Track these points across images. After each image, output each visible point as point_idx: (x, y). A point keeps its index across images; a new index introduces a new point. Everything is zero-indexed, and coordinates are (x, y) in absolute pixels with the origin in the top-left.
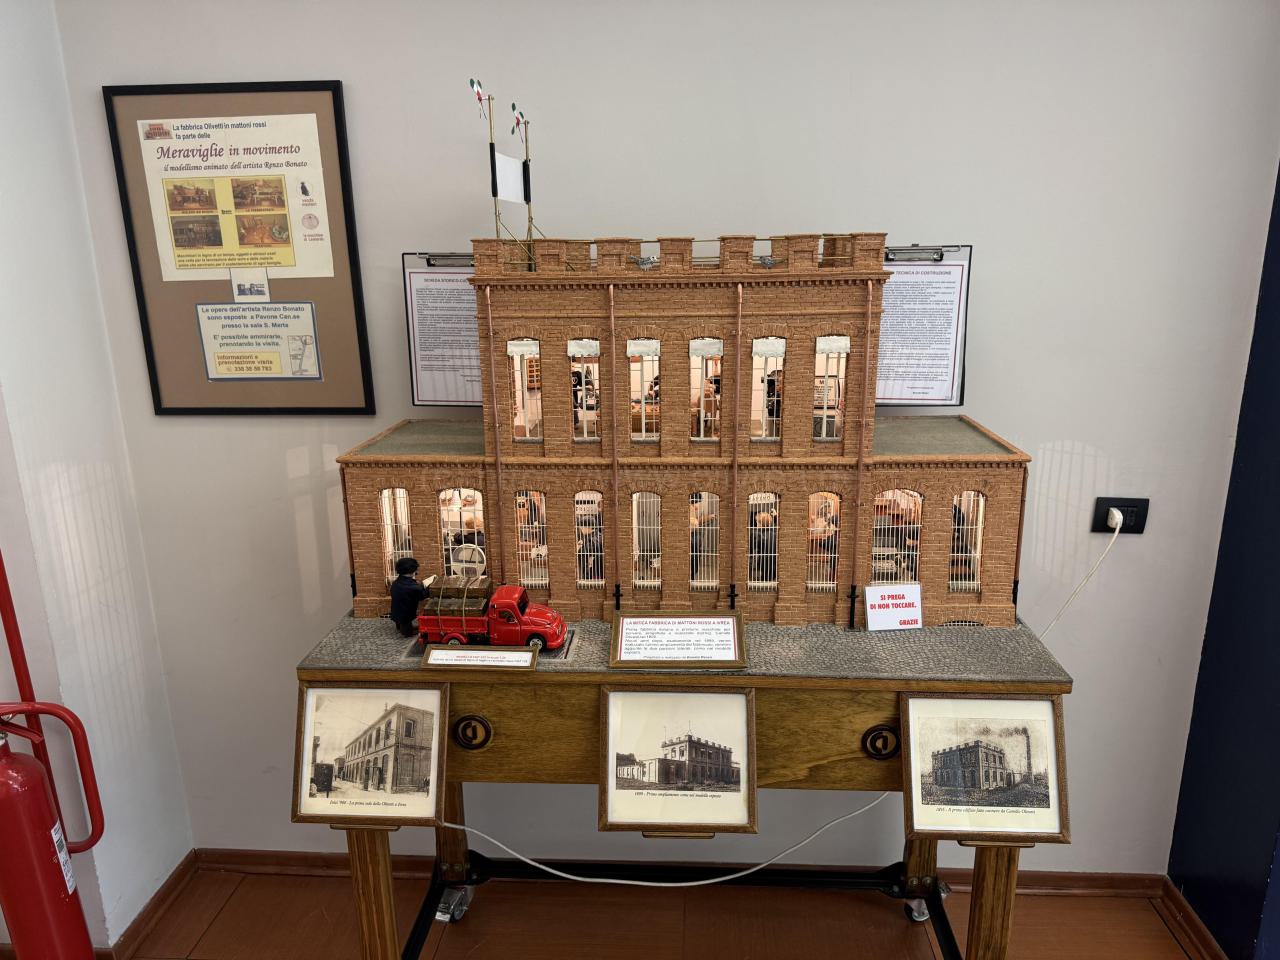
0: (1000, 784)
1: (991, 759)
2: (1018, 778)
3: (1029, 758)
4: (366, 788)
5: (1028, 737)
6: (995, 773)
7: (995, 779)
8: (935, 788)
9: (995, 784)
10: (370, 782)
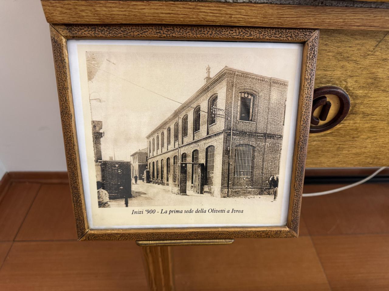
4: (183, 191)
10: (189, 184)
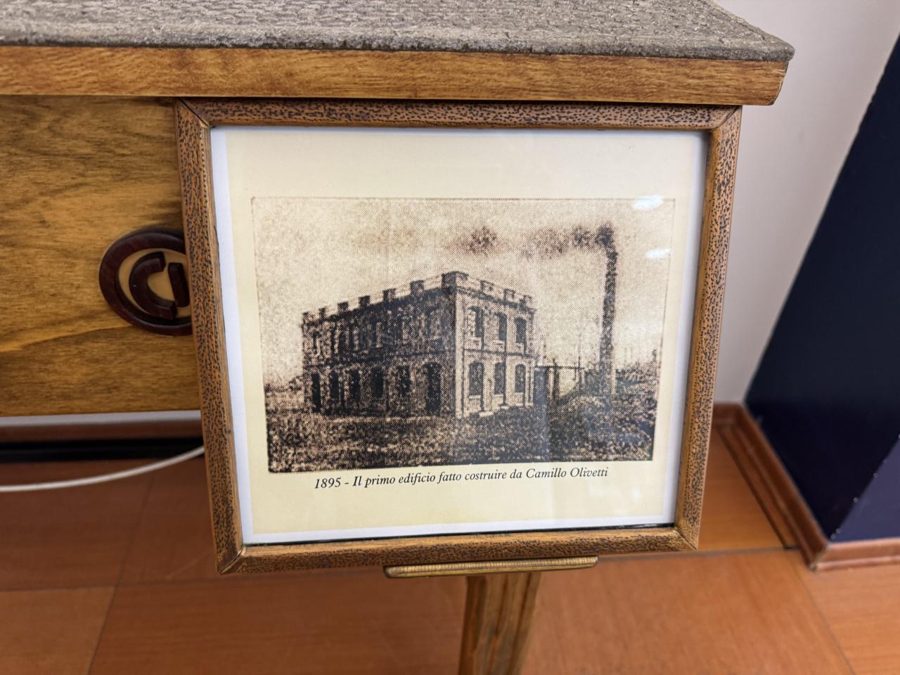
0: (514, 399)
1: (492, 327)
2: (568, 382)
3: (608, 320)
5: (613, 256)
6: (500, 368)
7: (500, 387)
8: (312, 421)
9: (498, 399)
